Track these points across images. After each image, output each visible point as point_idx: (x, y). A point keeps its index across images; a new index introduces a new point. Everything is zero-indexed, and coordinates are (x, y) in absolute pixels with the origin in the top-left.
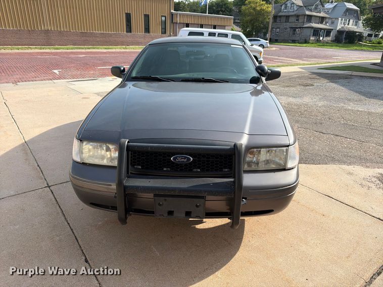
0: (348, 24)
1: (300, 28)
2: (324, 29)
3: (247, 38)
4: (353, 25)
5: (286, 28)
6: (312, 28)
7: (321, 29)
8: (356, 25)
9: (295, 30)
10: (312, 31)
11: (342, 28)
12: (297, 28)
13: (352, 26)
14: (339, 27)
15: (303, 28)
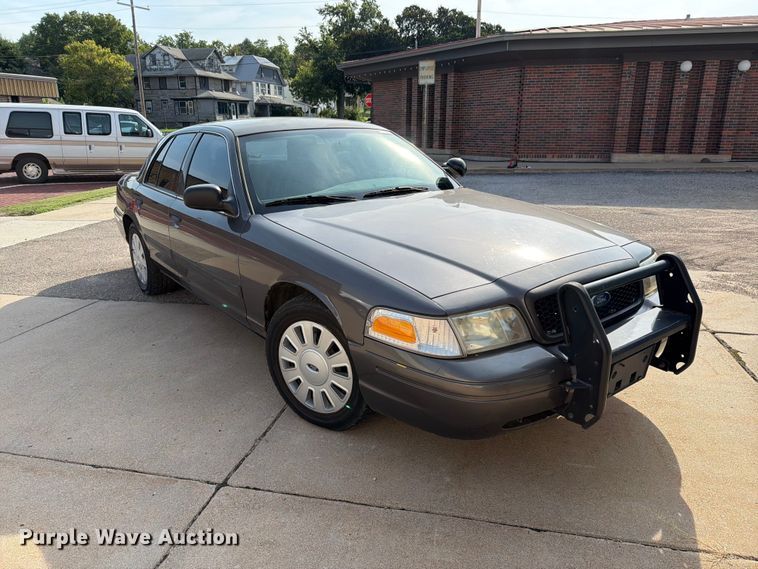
0: (269, 93)
1: (192, 99)
2: (235, 102)
3: (159, 128)
4: (275, 93)
5: (165, 101)
6: (215, 99)
7: (230, 101)
8: (280, 93)
9: (183, 104)
10: (216, 105)
11: (262, 98)
12: (187, 100)
13: (274, 96)
14: (256, 98)
15: (197, 99)
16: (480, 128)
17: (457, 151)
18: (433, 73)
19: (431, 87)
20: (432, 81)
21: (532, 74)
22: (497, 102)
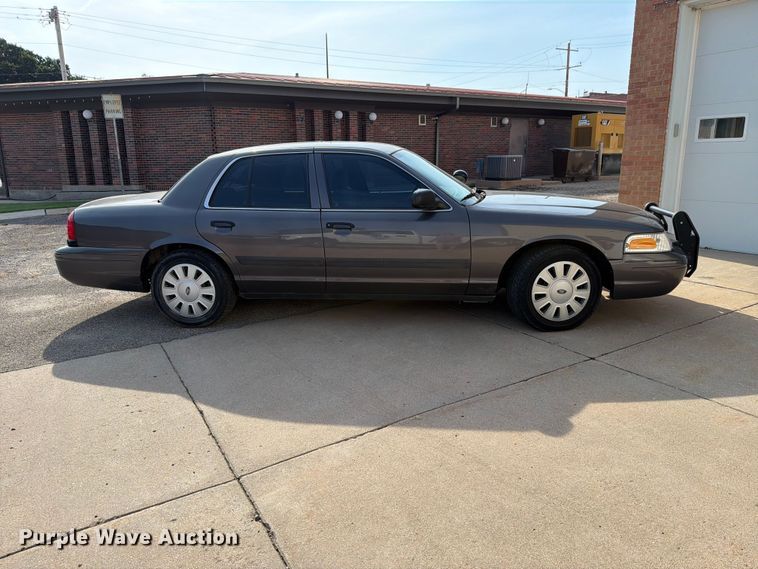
16: (170, 163)
17: (144, 186)
18: (119, 107)
19: (120, 122)
20: (120, 116)
21: (221, 115)
22: (189, 138)
